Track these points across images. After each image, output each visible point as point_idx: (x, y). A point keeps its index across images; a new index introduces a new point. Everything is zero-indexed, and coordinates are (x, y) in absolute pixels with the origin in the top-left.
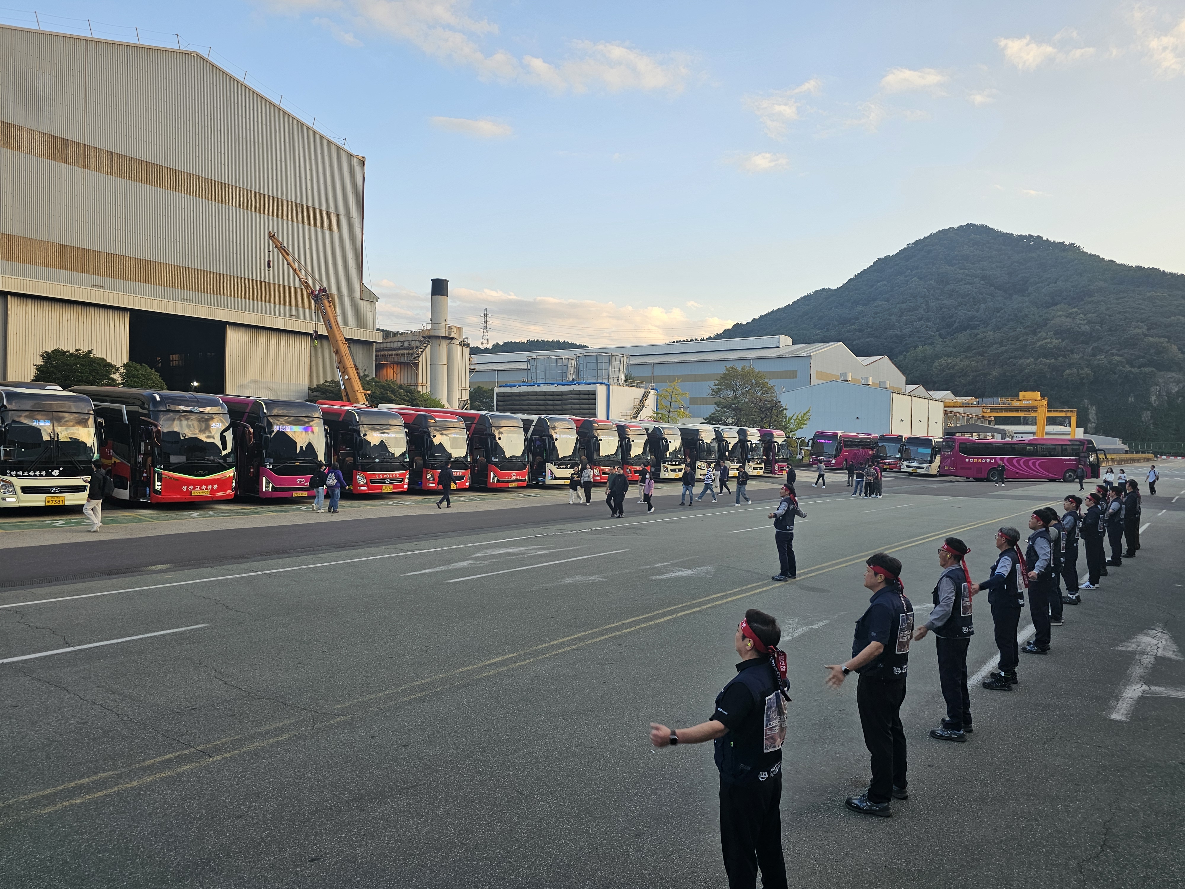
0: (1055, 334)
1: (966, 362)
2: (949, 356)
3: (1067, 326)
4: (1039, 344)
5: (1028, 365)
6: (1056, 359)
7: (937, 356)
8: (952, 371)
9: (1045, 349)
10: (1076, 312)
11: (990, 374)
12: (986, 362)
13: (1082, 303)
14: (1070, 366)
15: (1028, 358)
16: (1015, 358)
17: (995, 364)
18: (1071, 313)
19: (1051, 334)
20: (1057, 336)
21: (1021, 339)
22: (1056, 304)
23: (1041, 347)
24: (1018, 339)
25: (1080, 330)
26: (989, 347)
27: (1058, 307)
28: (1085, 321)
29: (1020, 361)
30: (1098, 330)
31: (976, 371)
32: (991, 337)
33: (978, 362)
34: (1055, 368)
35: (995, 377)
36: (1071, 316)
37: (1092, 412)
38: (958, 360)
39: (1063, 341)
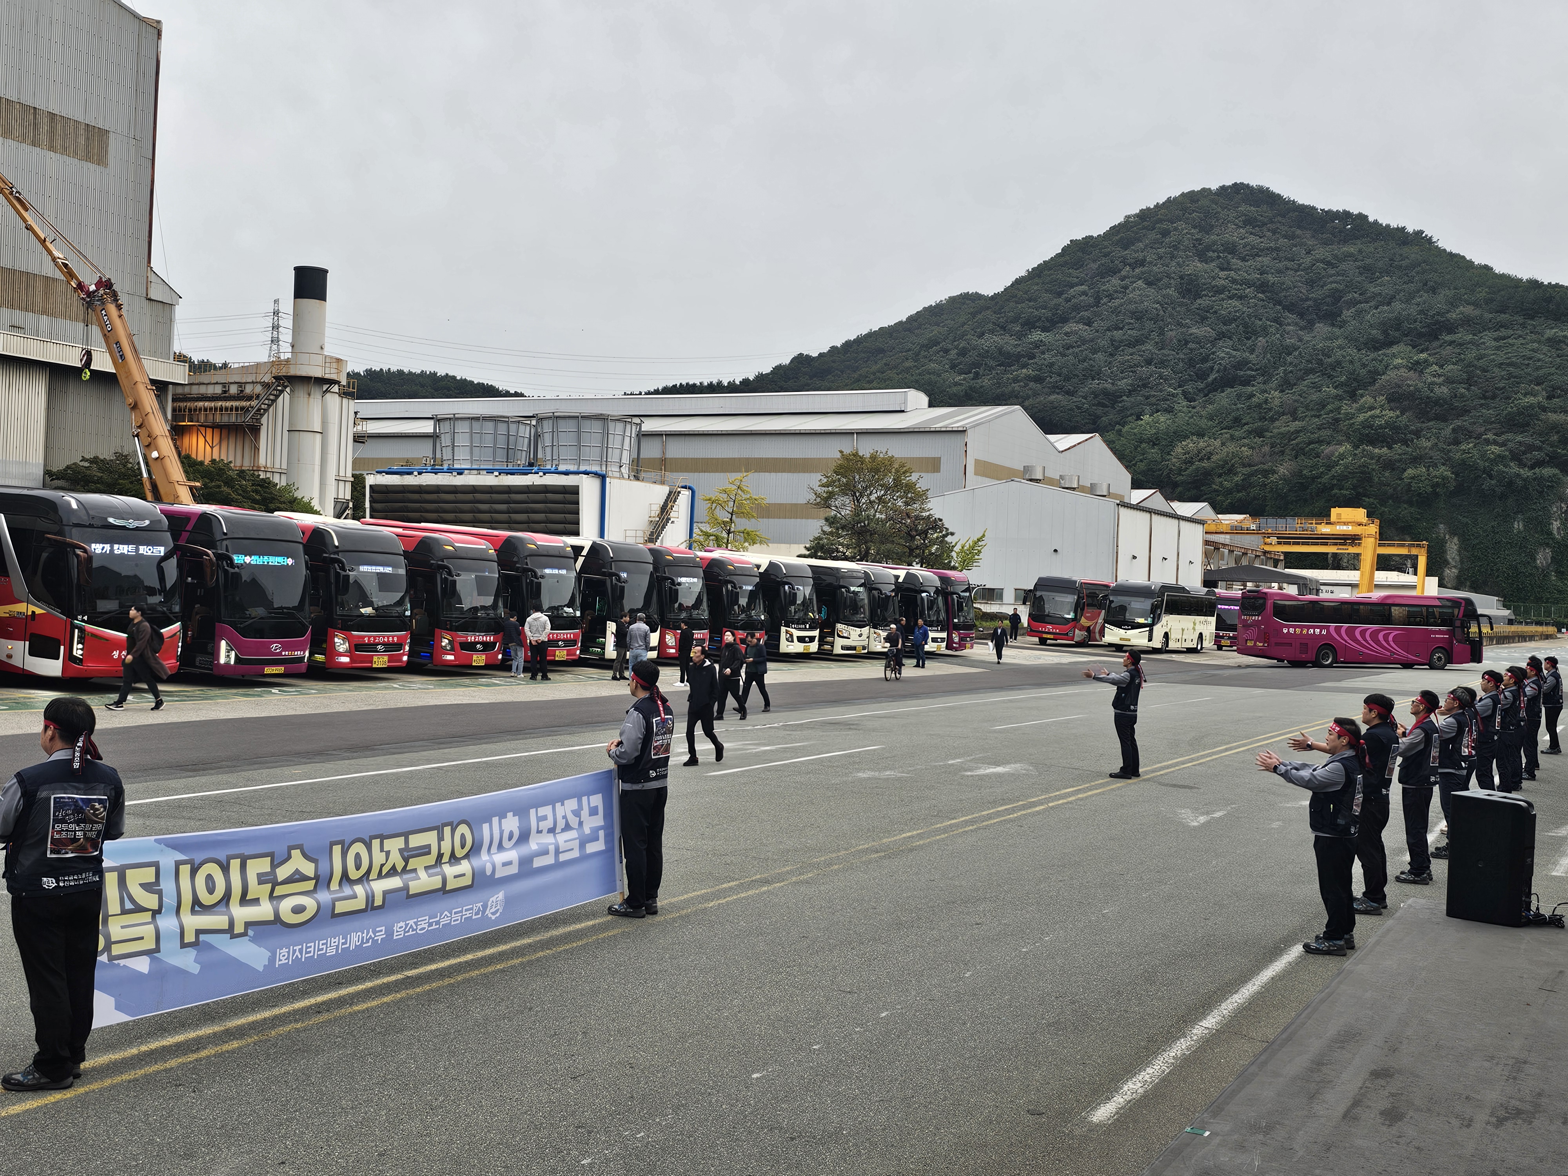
0: (1391, 400)
1: (1231, 447)
2: (1201, 434)
3: (1409, 386)
4: (1361, 417)
5: (1342, 456)
6: (1390, 448)
7: (1180, 435)
8: (1205, 464)
9: (1371, 427)
11: (1274, 472)
12: (1266, 449)
14: (1416, 460)
15: (1340, 443)
16: (1320, 442)
17: (1282, 452)
18: (1419, 362)
19: (1382, 399)
20: (1392, 404)
21: (1329, 407)
23: (1366, 424)
24: (1323, 406)
25: (1432, 394)
26: (1273, 420)
28: (1442, 379)
29: (1327, 450)
30: (1462, 396)
31: (1250, 465)
32: (1276, 402)
33: (1253, 448)
34: (1389, 465)
35: (1284, 478)
36: (1417, 367)
37: (1453, 548)
38: (1218, 443)
39: (1402, 413)
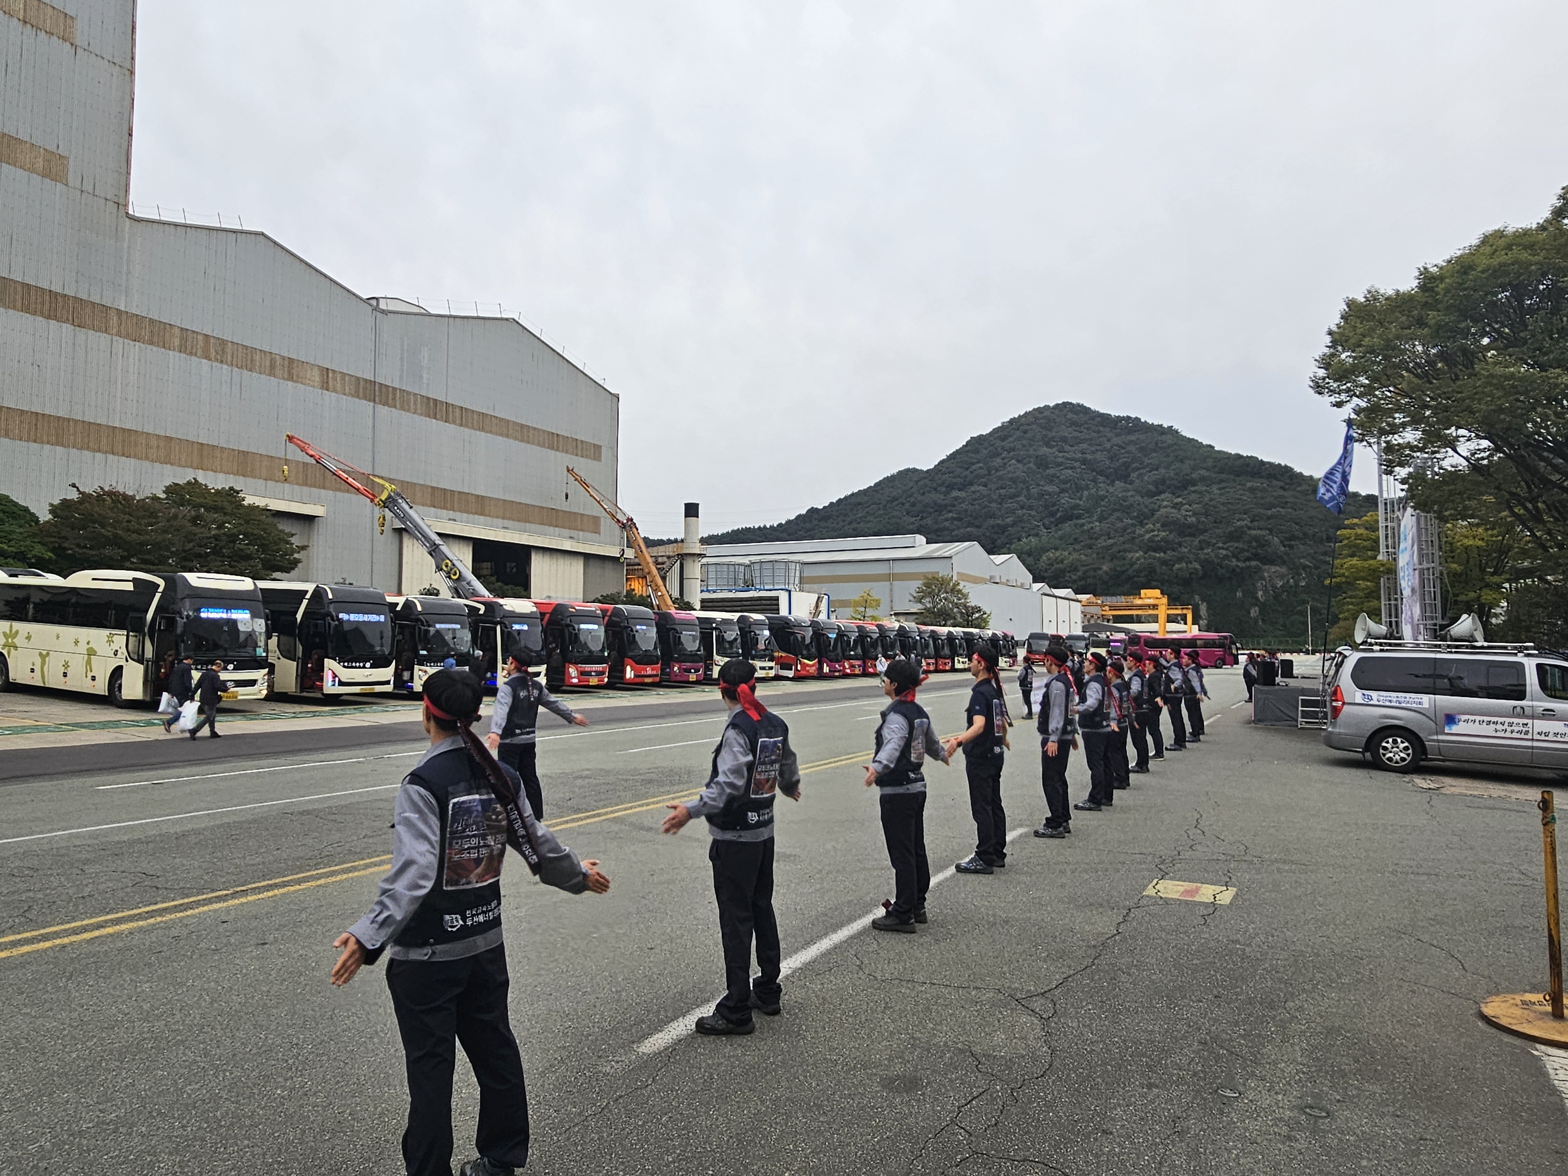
0: (1162, 526)
1: (1075, 556)
2: (1056, 549)
3: (1173, 517)
4: (1147, 536)
5: (1138, 559)
6: (1165, 553)
7: (1045, 550)
8: (1060, 566)
9: (1153, 541)
10: (1181, 502)
11: (1100, 569)
12: (1094, 556)
13: (1186, 492)
14: (1180, 560)
15: (1137, 551)
16: (1125, 551)
17: (1104, 558)
18: (1177, 504)
19: (1158, 525)
20: (1165, 528)
21: (1129, 531)
22: (1160, 493)
23: (1150, 540)
24: (1125, 530)
25: (1186, 522)
26: (1096, 539)
27: (1163, 496)
29: (1130, 555)
31: (1087, 565)
32: (1098, 528)
33: (1087, 556)
34: (1164, 563)
35: (1106, 572)
36: (1175, 506)
37: (1203, 609)
38: (1066, 553)
39: (1170, 533)
